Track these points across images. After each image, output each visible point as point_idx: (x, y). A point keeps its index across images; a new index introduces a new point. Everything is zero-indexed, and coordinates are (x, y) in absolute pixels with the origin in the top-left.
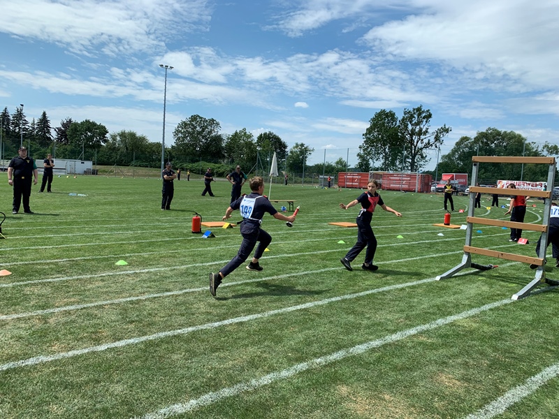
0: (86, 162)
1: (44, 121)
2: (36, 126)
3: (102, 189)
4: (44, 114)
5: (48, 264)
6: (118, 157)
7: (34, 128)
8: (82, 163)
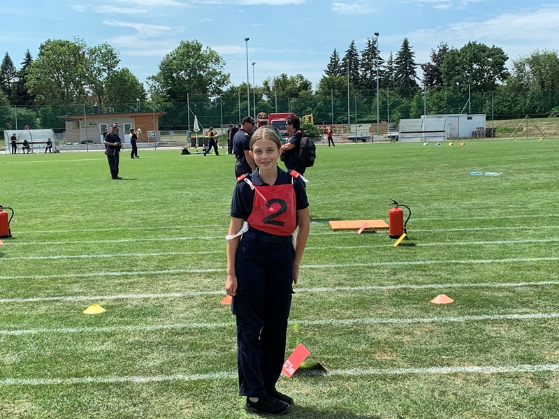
0: (474, 116)
1: (406, 55)
2: (394, 65)
3: (520, 161)
4: (406, 43)
5: (500, 289)
6: (528, 102)
7: (391, 69)
8: (469, 118)
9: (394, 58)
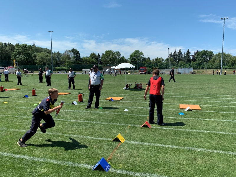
1: (188, 53)
4: (188, 50)
7: (184, 56)
8: (189, 69)
9: (185, 54)
